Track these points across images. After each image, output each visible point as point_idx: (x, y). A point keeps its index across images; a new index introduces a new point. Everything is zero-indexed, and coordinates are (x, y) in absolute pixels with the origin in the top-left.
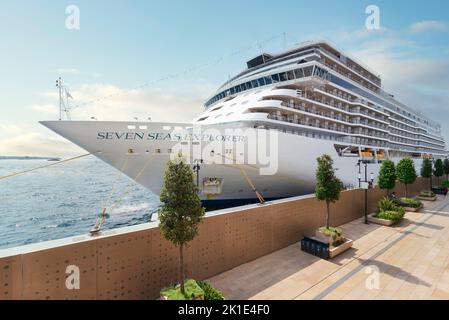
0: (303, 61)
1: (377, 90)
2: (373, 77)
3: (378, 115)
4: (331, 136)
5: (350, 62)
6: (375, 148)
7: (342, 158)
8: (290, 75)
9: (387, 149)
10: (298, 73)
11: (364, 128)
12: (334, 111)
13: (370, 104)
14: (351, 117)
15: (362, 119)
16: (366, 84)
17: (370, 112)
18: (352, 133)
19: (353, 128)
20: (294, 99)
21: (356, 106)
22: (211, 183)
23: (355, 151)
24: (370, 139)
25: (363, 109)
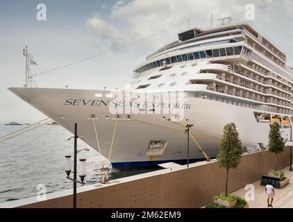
0: (232, 41)
1: (283, 64)
2: (281, 54)
3: (284, 86)
4: (250, 104)
5: (265, 41)
6: (282, 115)
7: (259, 123)
8: (222, 52)
9: (290, 116)
10: (229, 51)
11: (274, 98)
12: (253, 83)
13: (278, 77)
14: (265, 88)
15: (273, 90)
16: (275, 59)
17: (279, 83)
18: (266, 102)
19: (266, 97)
20: (225, 72)
21: (269, 79)
22: (156, 146)
23: (267, 117)
24: (278, 108)
25: (274, 81)
